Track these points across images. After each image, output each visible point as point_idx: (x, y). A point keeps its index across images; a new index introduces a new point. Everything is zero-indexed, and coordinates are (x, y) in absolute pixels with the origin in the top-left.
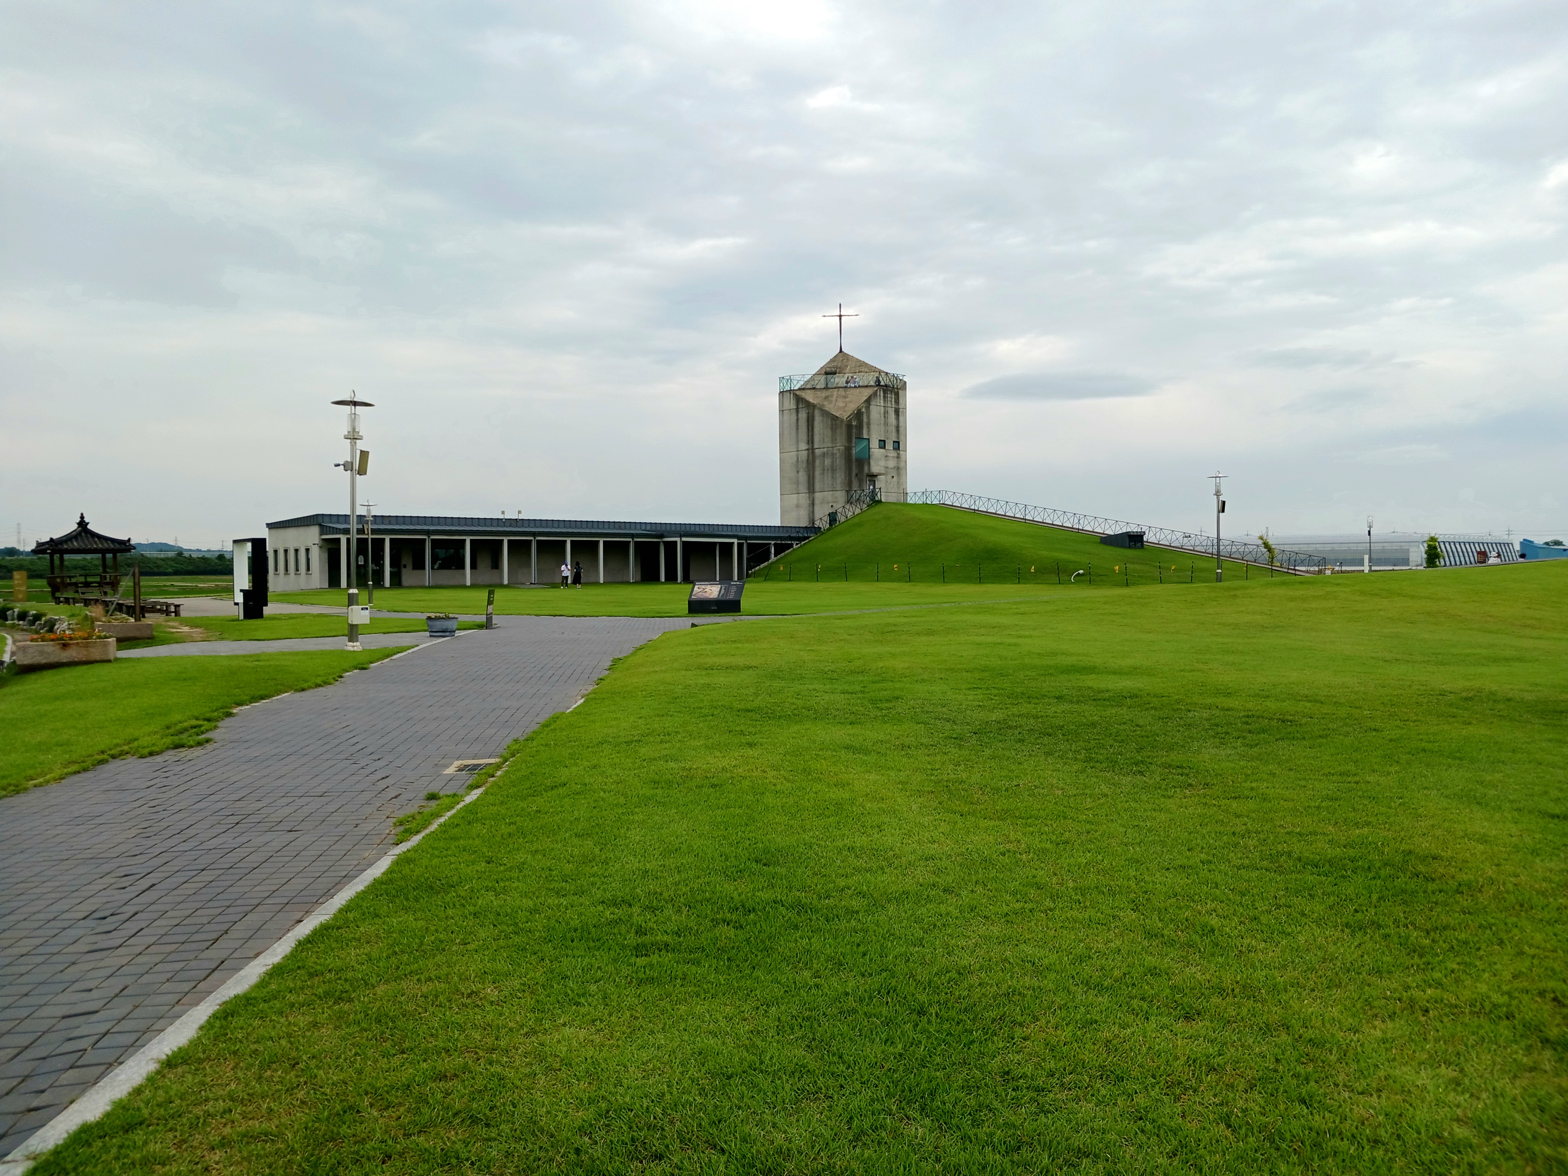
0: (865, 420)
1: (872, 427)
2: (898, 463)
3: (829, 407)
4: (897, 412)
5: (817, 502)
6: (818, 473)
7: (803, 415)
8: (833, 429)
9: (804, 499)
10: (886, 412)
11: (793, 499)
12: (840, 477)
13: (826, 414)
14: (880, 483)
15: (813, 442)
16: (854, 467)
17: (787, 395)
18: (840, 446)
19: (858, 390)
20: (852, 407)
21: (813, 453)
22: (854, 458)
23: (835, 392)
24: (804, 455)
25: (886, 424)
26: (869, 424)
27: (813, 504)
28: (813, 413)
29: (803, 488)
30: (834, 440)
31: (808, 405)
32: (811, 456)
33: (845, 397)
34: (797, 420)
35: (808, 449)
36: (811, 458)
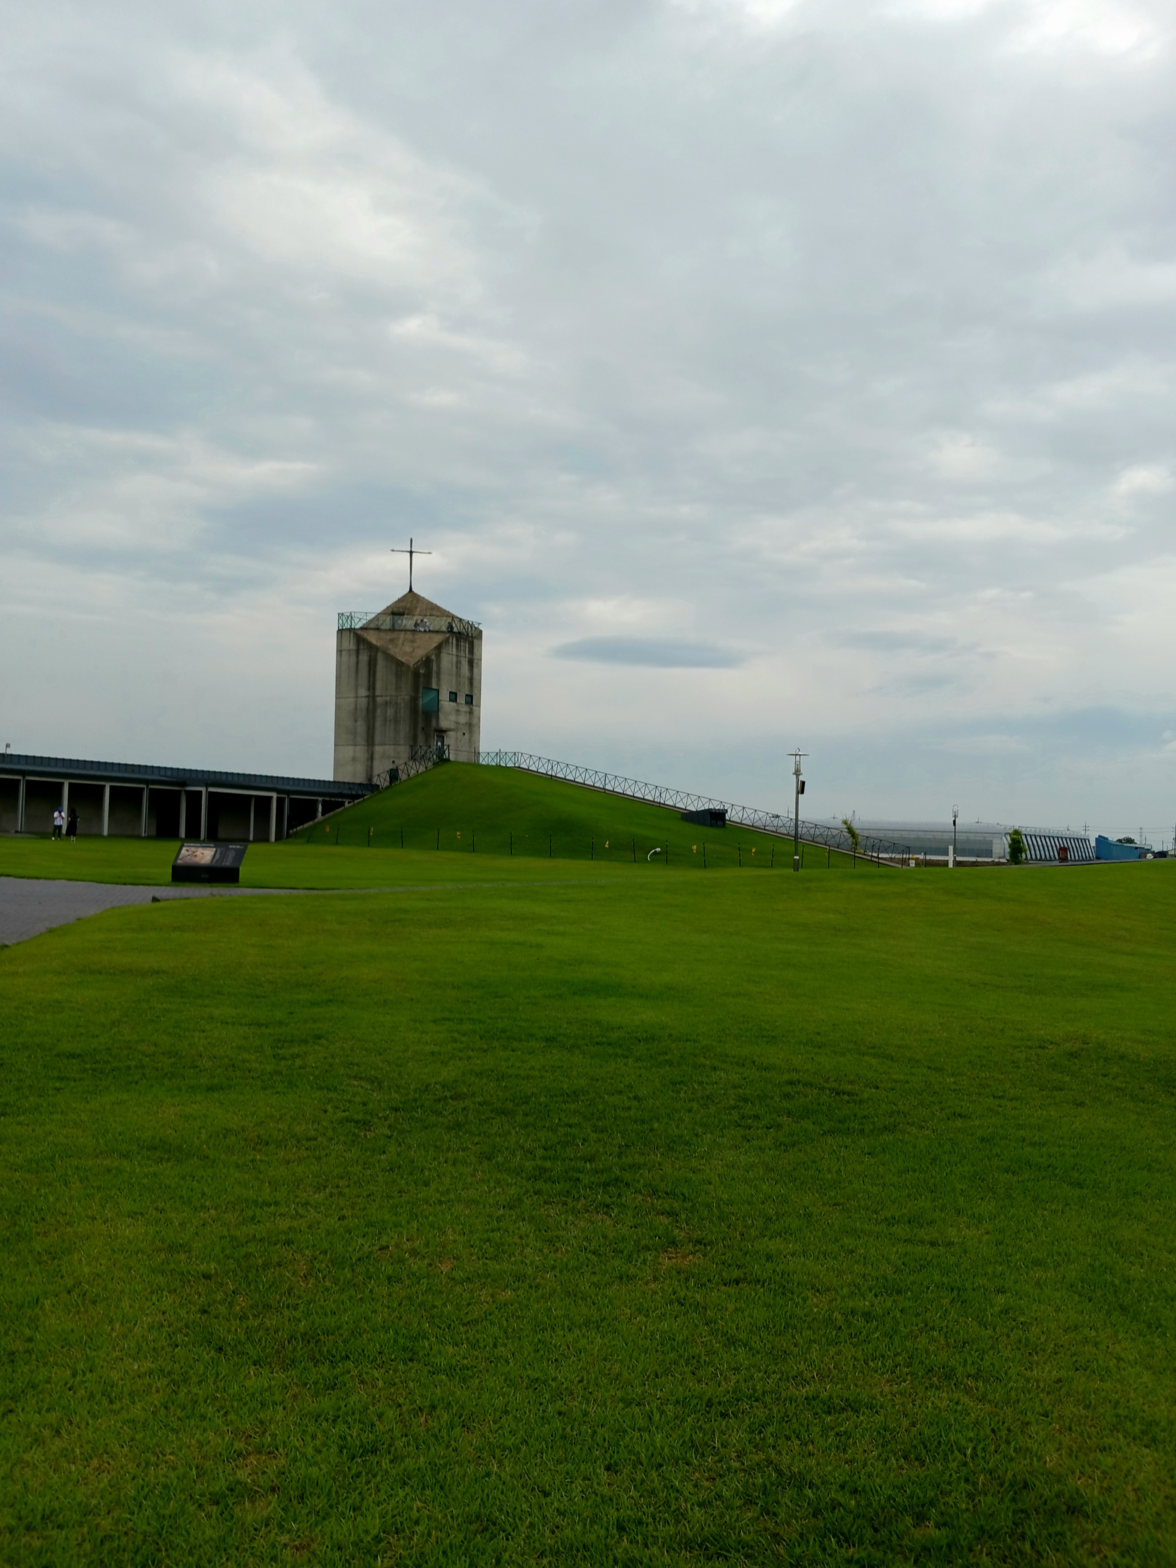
0: (435, 668)
1: (442, 677)
2: (470, 719)
3: (394, 651)
4: (471, 663)
5: (377, 756)
6: (378, 723)
7: (364, 658)
8: (398, 676)
9: (361, 752)
10: (458, 663)
11: (349, 751)
12: (404, 729)
13: (391, 659)
14: (450, 739)
15: (374, 689)
16: (420, 720)
17: (346, 635)
18: (405, 695)
19: (428, 635)
20: (420, 653)
21: (374, 701)
22: (420, 709)
23: (402, 635)
24: (363, 702)
25: (458, 675)
26: (438, 674)
27: (371, 758)
28: (376, 657)
29: (361, 739)
30: (398, 688)
31: (371, 647)
32: (371, 704)
33: (413, 641)
34: (357, 663)
35: (368, 697)
36: (371, 707)
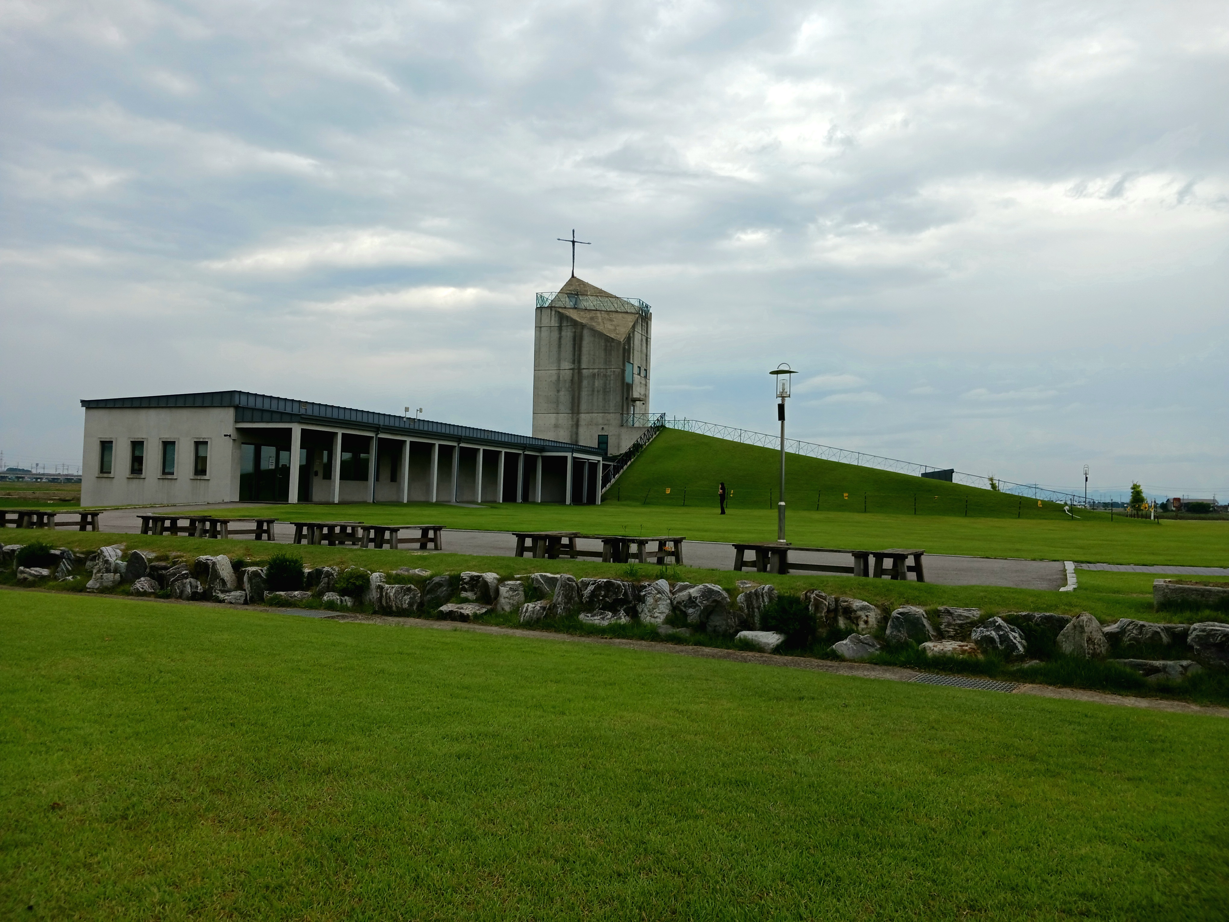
0: (632, 345)
1: (635, 352)
2: (646, 387)
3: (600, 328)
4: (647, 342)
5: (582, 423)
6: (584, 394)
7: (568, 334)
8: (608, 351)
9: (565, 419)
11: (551, 419)
12: (615, 399)
13: (597, 334)
14: (637, 408)
15: (579, 362)
16: (625, 391)
17: (546, 313)
18: (615, 368)
20: (623, 331)
21: (579, 373)
22: (625, 382)
23: (599, 314)
24: (567, 374)
25: (642, 351)
26: (633, 350)
27: (577, 425)
30: (608, 362)
32: (576, 376)
33: (611, 320)
34: (560, 338)
35: (572, 369)
36: (576, 378)
